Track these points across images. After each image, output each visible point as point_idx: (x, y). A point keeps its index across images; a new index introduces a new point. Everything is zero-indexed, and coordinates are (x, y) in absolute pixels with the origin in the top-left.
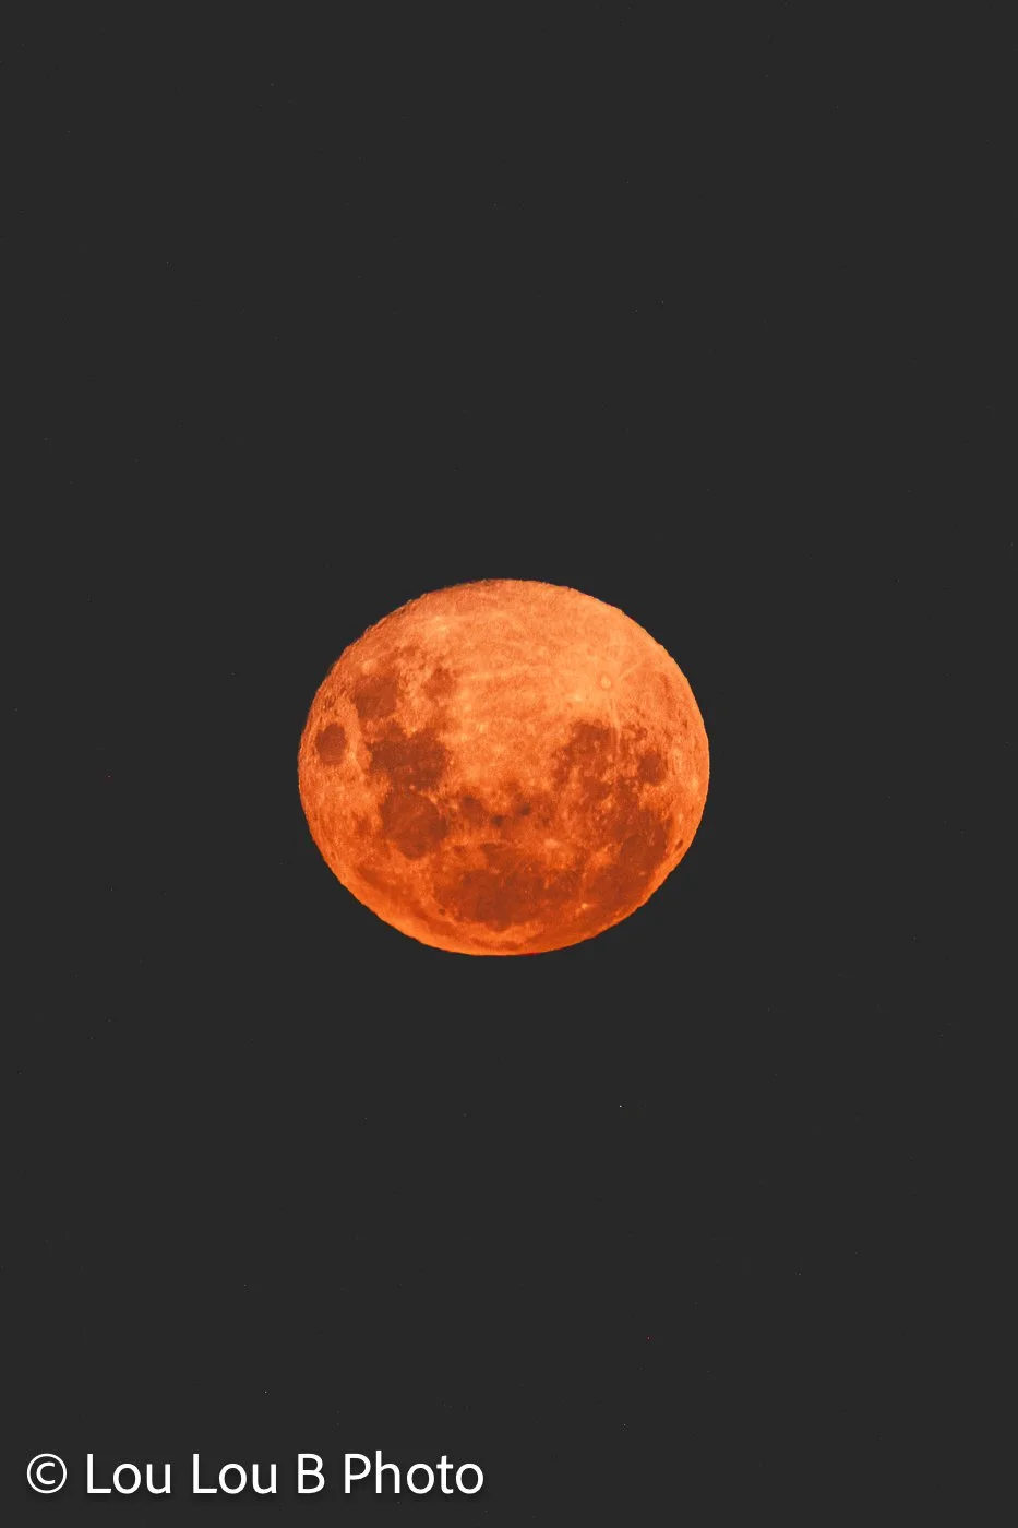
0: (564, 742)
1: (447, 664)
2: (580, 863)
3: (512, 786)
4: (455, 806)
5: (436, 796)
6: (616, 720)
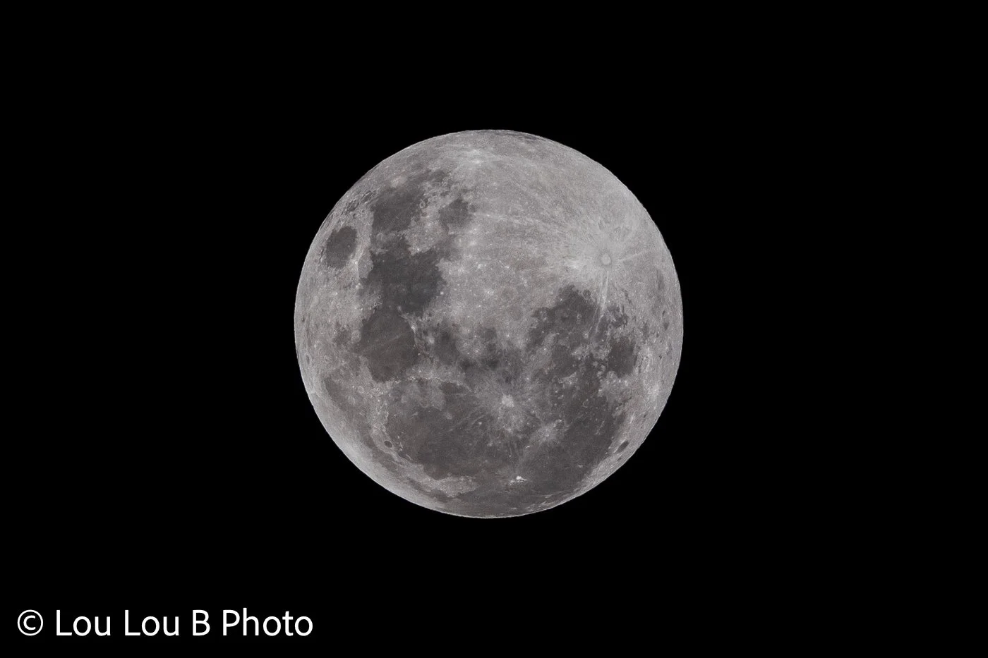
1: (468, 198)
2: (528, 430)
3: (489, 334)
4: (431, 341)
5: (418, 324)
6: (604, 297)
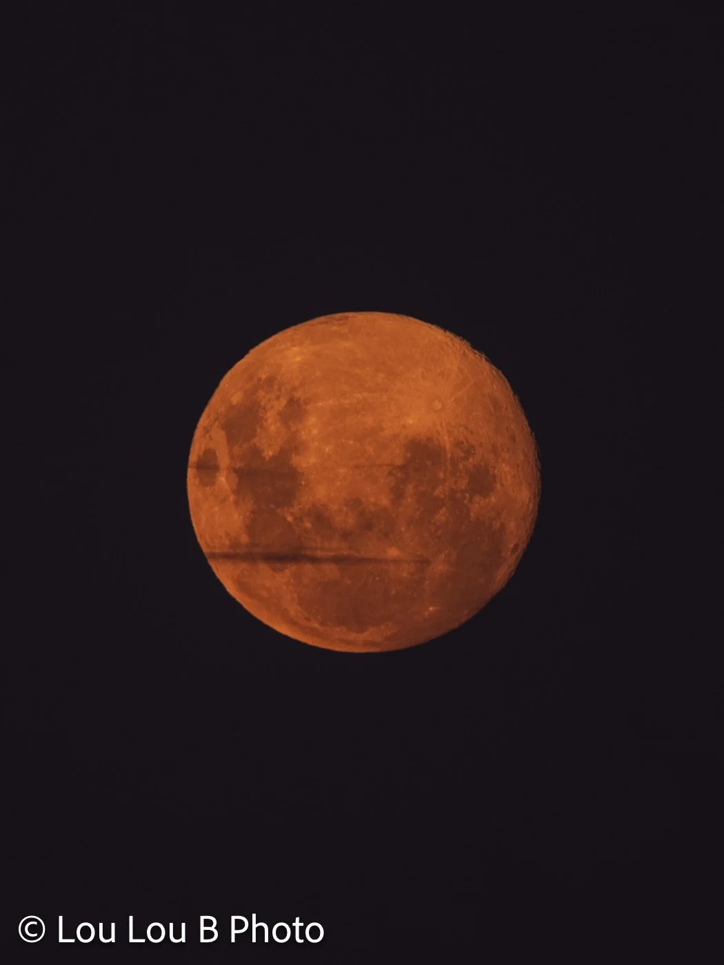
0: (400, 461)
1: (298, 394)
2: (421, 572)
4: (308, 525)
5: (292, 514)
6: (446, 438)
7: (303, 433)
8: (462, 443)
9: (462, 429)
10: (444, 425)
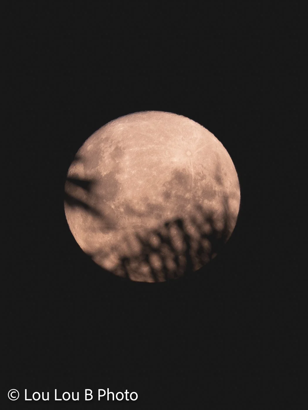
0: (169, 179)
3: (145, 199)
5: (114, 204)
6: (192, 170)
7: (122, 164)
8: (200, 173)
9: (200, 166)
10: (192, 164)
